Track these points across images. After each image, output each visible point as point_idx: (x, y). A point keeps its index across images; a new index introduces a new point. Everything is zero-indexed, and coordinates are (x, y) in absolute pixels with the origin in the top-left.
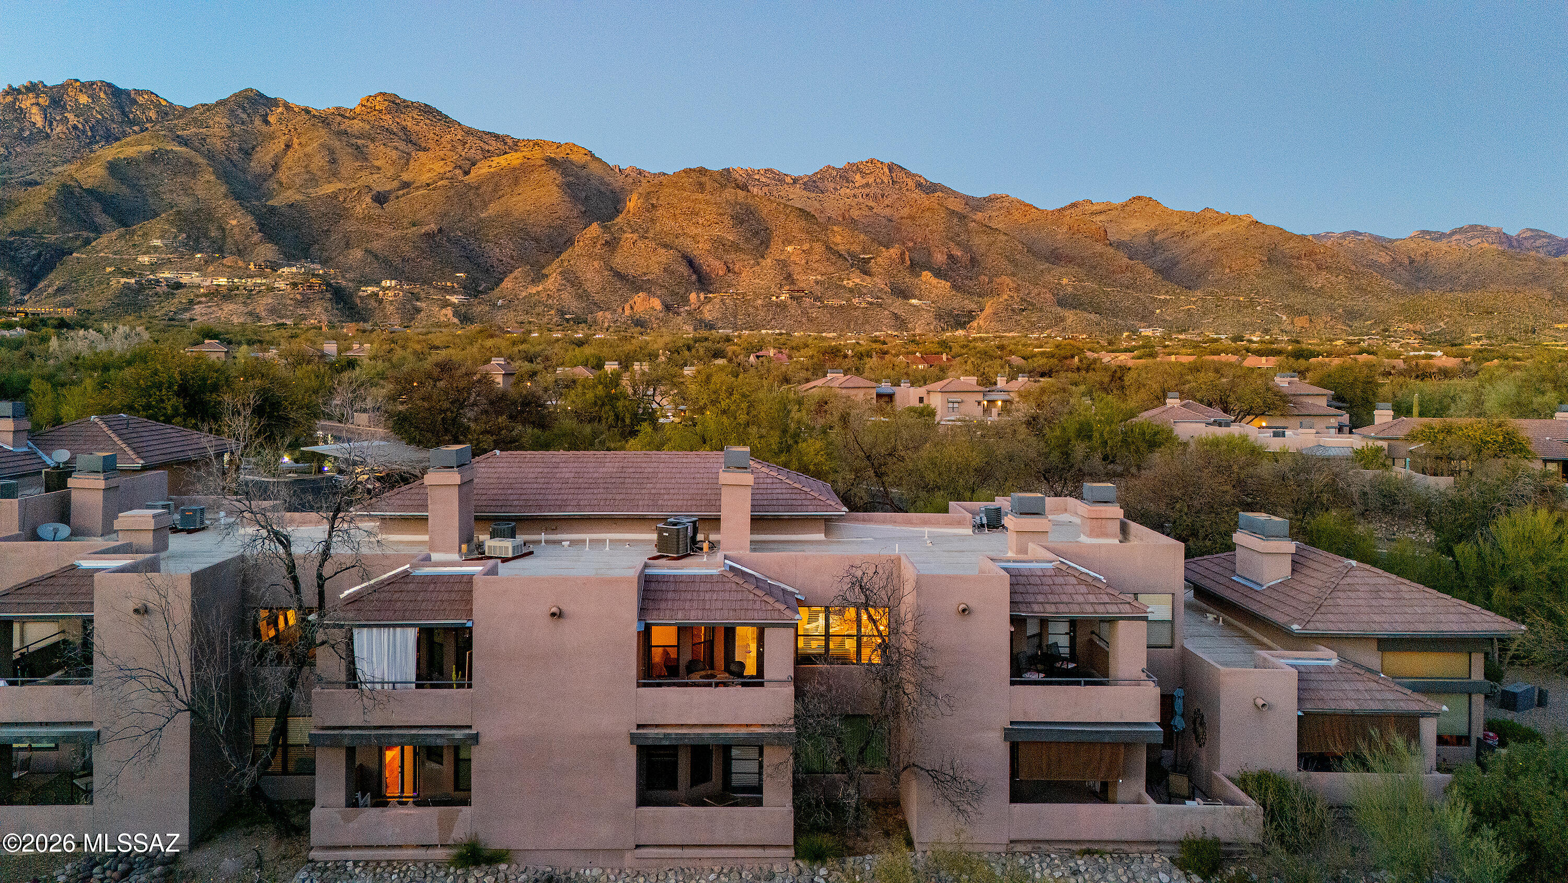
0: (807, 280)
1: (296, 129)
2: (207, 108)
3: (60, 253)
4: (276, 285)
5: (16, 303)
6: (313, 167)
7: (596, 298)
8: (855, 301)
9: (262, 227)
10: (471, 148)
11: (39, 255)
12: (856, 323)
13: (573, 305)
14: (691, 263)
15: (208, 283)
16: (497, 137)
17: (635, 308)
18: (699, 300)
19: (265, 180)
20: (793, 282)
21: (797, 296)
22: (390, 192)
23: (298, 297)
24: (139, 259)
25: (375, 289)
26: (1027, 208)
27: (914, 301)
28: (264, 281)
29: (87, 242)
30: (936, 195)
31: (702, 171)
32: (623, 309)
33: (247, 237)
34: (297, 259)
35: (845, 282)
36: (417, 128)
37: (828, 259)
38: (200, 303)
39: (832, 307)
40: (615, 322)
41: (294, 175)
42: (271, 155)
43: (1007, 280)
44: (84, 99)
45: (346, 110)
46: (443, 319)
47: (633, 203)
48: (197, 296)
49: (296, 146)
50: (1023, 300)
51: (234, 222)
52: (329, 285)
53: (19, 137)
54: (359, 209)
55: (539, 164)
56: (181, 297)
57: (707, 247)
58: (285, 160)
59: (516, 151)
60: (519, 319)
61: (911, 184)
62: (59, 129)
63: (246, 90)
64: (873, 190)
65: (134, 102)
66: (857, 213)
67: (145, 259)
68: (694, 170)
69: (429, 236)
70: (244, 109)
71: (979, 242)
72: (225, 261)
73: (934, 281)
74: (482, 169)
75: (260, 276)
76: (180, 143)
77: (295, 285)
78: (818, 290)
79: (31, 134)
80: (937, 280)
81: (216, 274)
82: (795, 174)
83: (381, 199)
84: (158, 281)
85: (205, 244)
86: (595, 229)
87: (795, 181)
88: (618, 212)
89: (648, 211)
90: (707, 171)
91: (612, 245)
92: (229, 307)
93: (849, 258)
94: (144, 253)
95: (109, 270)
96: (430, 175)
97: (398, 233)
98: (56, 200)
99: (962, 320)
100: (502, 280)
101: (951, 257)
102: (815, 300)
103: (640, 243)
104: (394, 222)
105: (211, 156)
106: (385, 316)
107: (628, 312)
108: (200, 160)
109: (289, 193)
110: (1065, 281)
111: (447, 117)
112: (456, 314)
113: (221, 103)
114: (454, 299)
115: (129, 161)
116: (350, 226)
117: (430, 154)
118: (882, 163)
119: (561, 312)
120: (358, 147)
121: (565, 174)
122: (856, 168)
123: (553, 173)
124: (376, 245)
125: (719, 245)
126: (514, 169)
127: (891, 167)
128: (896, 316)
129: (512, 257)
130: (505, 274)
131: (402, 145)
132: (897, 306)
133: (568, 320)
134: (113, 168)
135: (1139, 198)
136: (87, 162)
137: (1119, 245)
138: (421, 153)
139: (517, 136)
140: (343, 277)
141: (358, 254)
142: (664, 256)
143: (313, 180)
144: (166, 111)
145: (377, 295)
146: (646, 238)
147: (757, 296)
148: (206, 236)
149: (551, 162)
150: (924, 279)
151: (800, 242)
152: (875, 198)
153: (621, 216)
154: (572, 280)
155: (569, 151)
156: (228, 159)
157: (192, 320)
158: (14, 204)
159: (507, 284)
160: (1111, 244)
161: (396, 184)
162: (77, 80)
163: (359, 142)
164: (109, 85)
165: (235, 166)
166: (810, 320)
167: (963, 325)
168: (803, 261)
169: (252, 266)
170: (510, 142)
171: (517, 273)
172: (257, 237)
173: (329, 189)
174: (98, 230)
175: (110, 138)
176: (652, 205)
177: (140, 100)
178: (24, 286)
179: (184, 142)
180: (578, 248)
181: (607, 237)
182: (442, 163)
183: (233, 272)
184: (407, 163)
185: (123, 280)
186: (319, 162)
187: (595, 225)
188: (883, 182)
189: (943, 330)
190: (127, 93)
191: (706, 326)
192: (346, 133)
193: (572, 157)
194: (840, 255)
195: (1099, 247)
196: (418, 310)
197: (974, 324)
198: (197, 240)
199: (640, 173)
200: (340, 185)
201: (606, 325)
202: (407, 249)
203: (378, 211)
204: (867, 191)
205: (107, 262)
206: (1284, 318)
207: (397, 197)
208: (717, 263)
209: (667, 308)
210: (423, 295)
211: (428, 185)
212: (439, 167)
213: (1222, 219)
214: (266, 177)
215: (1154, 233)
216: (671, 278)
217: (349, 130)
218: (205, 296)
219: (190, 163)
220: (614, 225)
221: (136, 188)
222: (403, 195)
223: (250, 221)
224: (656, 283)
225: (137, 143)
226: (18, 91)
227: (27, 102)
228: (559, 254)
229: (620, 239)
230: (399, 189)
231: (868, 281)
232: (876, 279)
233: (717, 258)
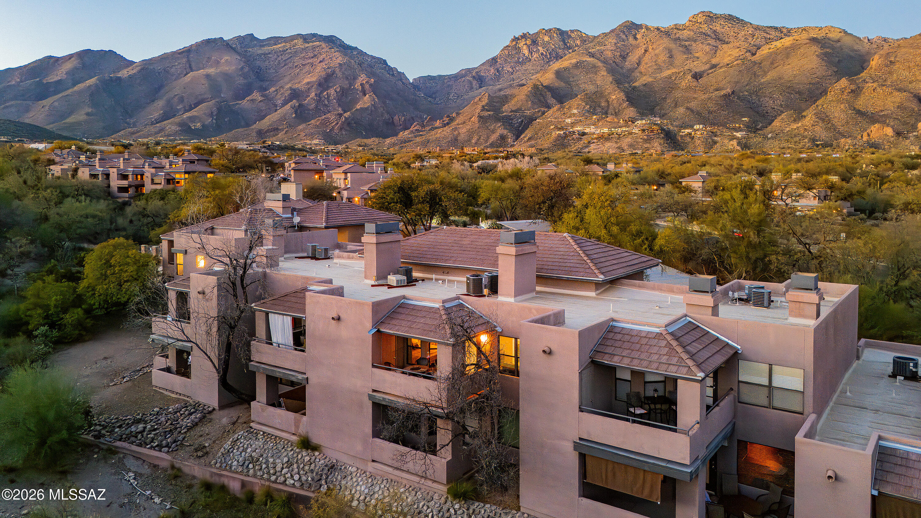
1: (650, 40)
2: (605, 35)
3: (531, 120)
4: (634, 131)
5: (511, 146)
6: (659, 61)
7: (841, 130)
9: (629, 99)
10: (758, 38)
11: (522, 121)
13: (823, 135)
15: (598, 132)
16: (776, 28)
17: (872, 135)
19: (633, 72)
22: (704, 72)
23: (645, 137)
24: (566, 121)
25: (690, 131)
28: (627, 129)
29: (543, 113)
32: (862, 136)
33: (620, 105)
34: (647, 116)
36: (723, 30)
38: (594, 143)
40: (854, 146)
41: (649, 67)
42: (637, 57)
44: (546, 39)
45: (680, 25)
46: (730, 147)
47: (876, 62)
48: (592, 139)
49: (650, 50)
51: (614, 97)
52: (662, 129)
53: (518, 62)
54: (684, 84)
55: (805, 42)
56: (585, 139)
58: (644, 58)
59: (789, 36)
60: (782, 146)
62: (535, 55)
63: (626, 22)
65: (570, 37)
67: (569, 121)
69: (725, 96)
70: (624, 32)
72: (608, 119)
74: (765, 51)
75: (625, 126)
76: (590, 56)
77: (643, 130)
79: (523, 60)
81: (602, 127)
83: (697, 76)
84: (574, 132)
85: (599, 110)
86: (844, 82)
88: (863, 69)
89: (887, 66)
91: (856, 92)
92: (608, 144)
94: (569, 118)
95: (552, 127)
96: (729, 58)
97: (706, 96)
98: (531, 93)
100: (773, 121)
103: (879, 89)
104: (705, 90)
105: (605, 62)
106: (695, 147)
107: (865, 138)
108: (600, 64)
109: (644, 78)
111: (742, 20)
112: (739, 144)
113: (612, 31)
114: (739, 135)
115: (566, 69)
116: (678, 94)
117: (730, 45)
119: (813, 140)
120: (686, 47)
121: (823, 47)
123: (815, 48)
124: (692, 104)
126: (787, 48)
129: (781, 106)
130: (775, 117)
131: (712, 42)
133: (817, 146)
134: (558, 74)
136: (545, 71)
138: (724, 46)
139: (790, 26)
140: (672, 124)
141: (682, 110)
142: (898, 97)
143: (660, 69)
144: (585, 39)
146: (885, 85)
148: (599, 106)
149: (814, 40)
153: (865, 71)
154: (824, 118)
155: (827, 32)
156: (614, 62)
157: (589, 152)
158: (513, 96)
159: (776, 123)
161: (708, 66)
162: (544, 29)
163: (687, 43)
164: (558, 29)
165: (618, 66)
169: (621, 121)
170: (785, 31)
171: (783, 116)
172: (625, 104)
173: (667, 73)
174: (549, 107)
175: (558, 57)
176: (891, 61)
177: (573, 35)
178: (514, 138)
179: (592, 55)
180: (830, 96)
181: (853, 87)
182: (738, 50)
183: (611, 124)
184: (715, 53)
185: (557, 132)
186: (663, 58)
187: (844, 80)
190: (566, 32)
192: (679, 38)
193: (830, 35)
196: (715, 143)
198: (595, 109)
199: (884, 40)
200: (674, 70)
201: (847, 147)
202: (711, 106)
203: (695, 84)
205: (551, 123)
207: (708, 74)
209: (898, 134)
210: (718, 133)
211: (728, 64)
212: (736, 53)
214: (632, 70)
216: (903, 113)
217: (681, 37)
218: (596, 138)
219: (594, 66)
220: (859, 79)
221: (568, 83)
222: (712, 73)
223: (622, 96)
224: (891, 117)
225: (570, 58)
226: (518, 39)
227: (521, 44)
228: (815, 101)
229: (863, 88)
230: (710, 69)
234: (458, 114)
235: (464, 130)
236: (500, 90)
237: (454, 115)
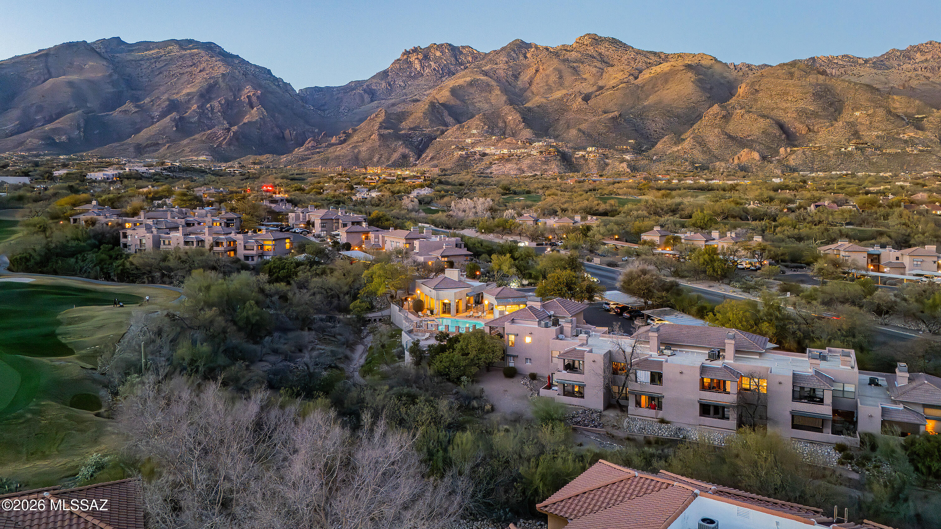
0: (870, 135)
1: (541, 61)
2: (496, 52)
3: (431, 139)
4: (532, 153)
5: (413, 165)
6: (550, 82)
7: (715, 153)
8: (909, 150)
9: (525, 120)
10: (639, 62)
11: (422, 140)
12: (909, 165)
13: (701, 158)
14: (781, 126)
15: (498, 153)
16: (655, 54)
17: (742, 159)
18: (787, 152)
19: (525, 91)
20: (859, 138)
21: (862, 147)
22: (592, 93)
23: (543, 159)
24: (466, 141)
25: (584, 153)
28: (526, 151)
29: (443, 132)
31: (793, 63)
32: (733, 159)
33: (517, 125)
34: (542, 137)
35: (901, 136)
36: (607, 53)
37: (888, 120)
38: (495, 163)
39: (890, 154)
40: (727, 169)
41: (541, 87)
42: (529, 77)
44: (438, 54)
45: (567, 46)
46: (621, 169)
47: (742, 90)
48: (494, 160)
49: (541, 70)
51: (510, 118)
52: (559, 151)
53: (410, 77)
54: (575, 106)
55: (682, 69)
56: (486, 161)
57: (794, 115)
58: (536, 79)
59: (667, 61)
60: (666, 168)
62: (427, 70)
63: (516, 40)
64: (931, 64)
65: (461, 53)
66: (916, 82)
67: (469, 141)
68: (787, 64)
69: (614, 119)
70: (514, 51)
72: (507, 140)
74: (646, 75)
75: (523, 148)
76: (483, 74)
77: (541, 152)
78: (878, 143)
79: (415, 74)
81: (502, 148)
82: (866, 57)
83: (587, 98)
84: (475, 152)
85: (496, 131)
86: (716, 108)
87: (866, 61)
88: (732, 95)
89: (752, 94)
90: (796, 63)
91: (727, 118)
92: (509, 166)
93: (906, 119)
94: (469, 137)
95: (453, 147)
96: (615, 81)
97: (596, 118)
98: (428, 110)
100: (656, 143)
102: (876, 150)
103: (746, 116)
104: (595, 113)
105: (498, 80)
106: (589, 169)
107: (736, 161)
108: (493, 83)
109: (537, 98)
111: (625, 44)
112: (629, 166)
113: (503, 49)
114: (628, 157)
115: (461, 87)
116: (570, 116)
117: (615, 68)
119: (693, 163)
120: (574, 68)
121: (698, 74)
122: (918, 49)
123: (690, 74)
124: (584, 126)
125: (802, 113)
126: (666, 73)
129: (663, 129)
130: (659, 139)
131: (599, 64)
133: (697, 168)
134: (454, 91)
136: (441, 89)
138: (609, 68)
139: (667, 52)
140: (566, 146)
141: (573, 132)
142: (762, 123)
143: (550, 89)
144: (477, 56)
145: (584, 156)
146: (750, 112)
147: (829, 148)
148: (497, 127)
149: (689, 67)
151: (866, 108)
152: (932, 70)
153: (734, 98)
154: (700, 142)
155: (700, 58)
156: (507, 81)
157: (491, 173)
158: (409, 113)
159: (659, 146)
161: (595, 88)
162: (435, 44)
164: (450, 45)
165: (510, 84)
166: (872, 164)
168: (868, 122)
169: (519, 142)
170: (663, 56)
171: (665, 139)
172: (522, 125)
173: (558, 94)
174: (446, 125)
175: (451, 74)
176: (756, 90)
177: (464, 51)
178: (416, 157)
179: (486, 74)
180: (705, 121)
181: (724, 113)
182: (622, 73)
183: (510, 146)
184: (602, 75)
185: (460, 153)
186: (553, 78)
187: (716, 106)
188: (939, 57)
190: (458, 48)
192: (568, 60)
193: (703, 62)
194: (899, 116)
196: (607, 165)
198: (493, 130)
199: (749, 66)
200: (564, 92)
201: (721, 171)
202: (601, 128)
203: (585, 106)
204: (925, 65)
205: (452, 143)
207: (596, 96)
208: (801, 126)
209: (764, 158)
210: (610, 156)
211: (613, 87)
212: (620, 76)
214: (525, 90)
216: (767, 138)
217: (570, 58)
218: (497, 160)
219: (488, 85)
220: (729, 105)
221: (463, 101)
222: (599, 95)
223: (518, 117)
224: (756, 142)
225: (464, 76)
226: (409, 52)
227: (413, 58)
228: (693, 124)
229: (732, 114)
230: (597, 91)
231: (920, 134)
232: (927, 133)
233: (801, 123)
234: (355, 131)
235: (364, 149)
236: (393, 105)
237: (350, 131)
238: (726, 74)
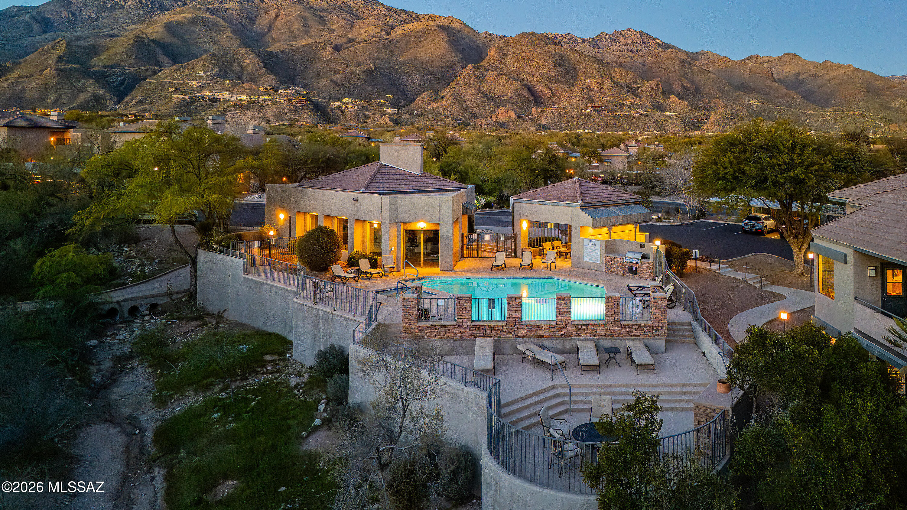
0: (602, 100)
1: (282, 6)
3: (138, 79)
4: (278, 100)
5: (111, 110)
6: (294, 29)
7: (474, 111)
8: (633, 113)
9: (266, 65)
10: (390, 18)
11: (125, 79)
12: (634, 127)
13: (461, 115)
14: (529, 89)
15: (234, 99)
16: (406, 12)
17: (499, 117)
18: (538, 112)
19: (263, 36)
20: (592, 102)
21: (597, 109)
22: (341, 45)
23: (292, 107)
24: (190, 84)
25: (340, 104)
26: (725, 59)
27: (668, 113)
28: (270, 98)
29: (155, 73)
30: (671, 50)
31: (534, 34)
32: (491, 117)
33: (256, 70)
34: (289, 85)
35: (624, 102)
36: (357, 6)
37: (613, 88)
38: (230, 111)
39: (619, 116)
40: (488, 125)
41: (282, 33)
42: (267, 21)
43: (719, 101)
46: (383, 122)
47: (492, 53)
48: (228, 106)
49: (282, 16)
50: (731, 113)
51: (248, 62)
52: (311, 101)
54: (326, 55)
55: (434, 29)
56: (219, 107)
57: (539, 79)
58: (275, 24)
59: (418, 21)
61: (654, 44)
64: (632, 47)
66: (624, 60)
67: (194, 84)
68: (529, 33)
69: (370, 72)
71: (700, 79)
72: (244, 85)
73: (678, 101)
74: (399, 32)
75: (266, 95)
76: (210, 13)
77: (290, 100)
78: (610, 106)
79: (112, 5)
80: (679, 101)
81: (239, 93)
82: (584, 37)
83: (337, 48)
84: (202, 97)
85: (230, 74)
86: (470, 68)
87: (584, 41)
88: (481, 59)
89: (502, 58)
90: (536, 34)
91: (481, 78)
92: (249, 114)
93: (625, 87)
94: (193, 80)
95: (171, 90)
96: (366, 35)
97: (350, 69)
98: (133, 46)
99: (698, 125)
100: (414, 100)
101: (683, 87)
102: (608, 112)
103: (498, 78)
104: (348, 64)
105: (229, 21)
106: (347, 120)
107: (494, 119)
108: (223, 23)
109: (279, 44)
110: (752, 102)
112: (391, 120)
114: (388, 110)
115: (178, 23)
116: (320, 65)
117: (366, 22)
118: (636, 31)
119: (455, 119)
120: (321, 17)
121: (449, 35)
122: (621, 34)
123: (442, 35)
124: (336, 77)
125: (546, 78)
126: (419, 32)
127: (641, 34)
128: (658, 122)
129: (420, 86)
130: (416, 95)
131: (348, 17)
132: (657, 115)
133: (459, 124)
134: (169, 27)
135: (789, 54)
136: (150, 22)
137: (779, 81)
138: (360, 21)
139: (418, 12)
140: (319, 96)
141: (325, 82)
142: (513, 85)
143: (293, 37)
145: (341, 107)
146: (502, 74)
147: (572, 109)
148: (231, 70)
149: (441, 28)
150: (671, 100)
151: (595, 77)
152: (633, 52)
153: (485, 61)
154: (459, 99)
155: (450, 21)
156: (240, 23)
158: (106, 48)
159: (418, 102)
160: (775, 81)
161: (344, 40)
163: (322, 14)
165: (244, 27)
166: (606, 124)
167: (698, 128)
168: (598, 89)
169: (261, 89)
170: (414, 16)
171: (424, 95)
172: (263, 71)
173: (304, 42)
174: (160, 66)
175: (164, 9)
176: (504, 54)
178: (116, 99)
179: (212, 12)
180: (461, 80)
181: (478, 73)
182: (373, 27)
183: (249, 92)
184: (352, 27)
185: (181, 96)
186: (297, 25)
187: (470, 66)
188: (637, 42)
189: (686, 130)
191: (543, 128)
192: (313, 8)
193: (453, 25)
194: (620, 85)
195: (768, 83)
196: (368, 117)
197: (705, 127)
198: (225, 72)
199: (491, 35)
200: (310, 40)
201: (483, 127)
202: (356, 80)
203: (337, 56)
204: (628, 47)
205: (171, 85)
206: (882, 125)
207: (346, 48)
208: (546, 90)
209: (519, 117)
210: (369, 108)
211: (365, 41)
212: (371, 30)
213: (838, 67)
214: (264, 34)
215: (799, 74)
216: (518, 99)
217: (315, 6)
218: (234, 106)
219: (216, 25)
220: (481, 66)
221: (183, 40)
222: (350, 47)
223: (258, 61)
224: (510, 102)
225: (183, 12)
228: (448, 84)
229: (485, 75)
230: (347, 43)
231: (638, 101)
232: (644, 100)
233: (546, 87)
234: (16, 64)
235: (33, 85)
236: (78, 39)
237: (8, 64)
238: (474, 39)
